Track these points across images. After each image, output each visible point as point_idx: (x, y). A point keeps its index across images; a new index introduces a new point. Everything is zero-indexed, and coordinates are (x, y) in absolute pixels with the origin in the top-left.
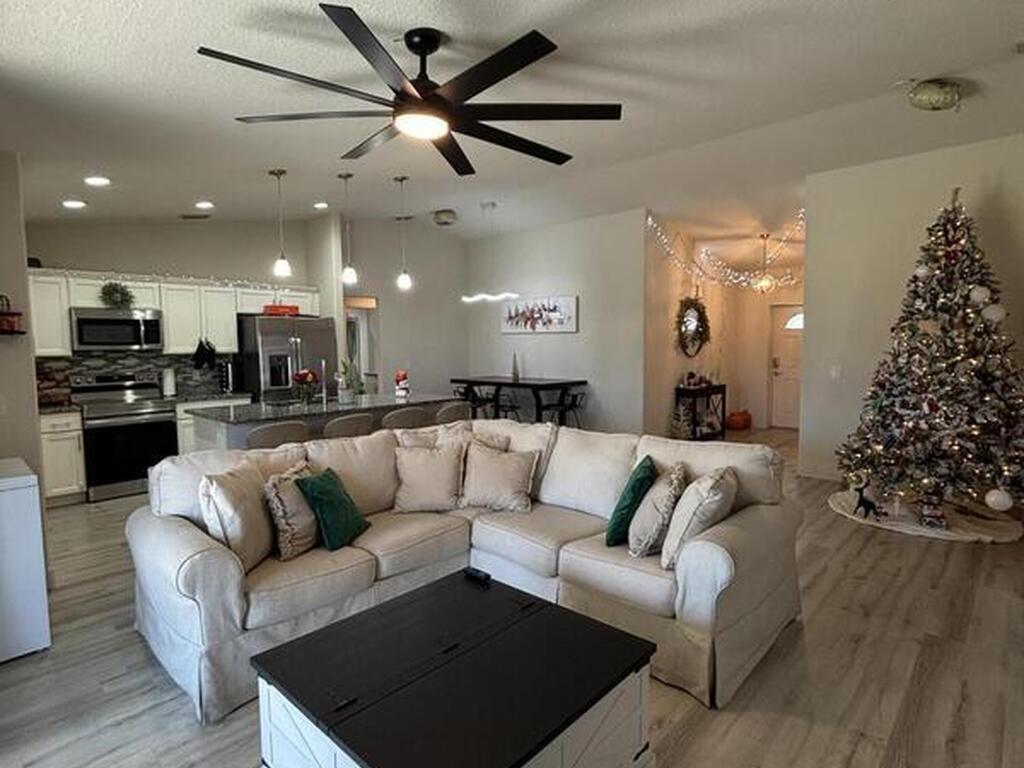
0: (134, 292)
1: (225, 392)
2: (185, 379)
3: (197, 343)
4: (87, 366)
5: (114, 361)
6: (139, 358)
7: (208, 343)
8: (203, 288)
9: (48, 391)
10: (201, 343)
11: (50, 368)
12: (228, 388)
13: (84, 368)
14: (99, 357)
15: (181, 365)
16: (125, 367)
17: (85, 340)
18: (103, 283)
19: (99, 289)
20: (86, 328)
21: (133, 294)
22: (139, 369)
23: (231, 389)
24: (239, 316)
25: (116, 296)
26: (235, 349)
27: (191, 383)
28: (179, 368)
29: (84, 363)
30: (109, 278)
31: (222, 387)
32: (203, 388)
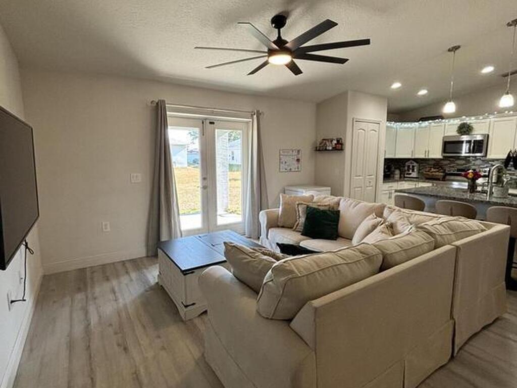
4: (457, 163)
7: (515, 153)
9: (434, 173)
10: (510, 152)
11: (442, 163)
13: (455, 164)
14: (463, 159)
17: (447, 151)
20: (448, 146)
21: (474, 127)
25: (465, 129)
29: (456, 162)
30: (462, 120)
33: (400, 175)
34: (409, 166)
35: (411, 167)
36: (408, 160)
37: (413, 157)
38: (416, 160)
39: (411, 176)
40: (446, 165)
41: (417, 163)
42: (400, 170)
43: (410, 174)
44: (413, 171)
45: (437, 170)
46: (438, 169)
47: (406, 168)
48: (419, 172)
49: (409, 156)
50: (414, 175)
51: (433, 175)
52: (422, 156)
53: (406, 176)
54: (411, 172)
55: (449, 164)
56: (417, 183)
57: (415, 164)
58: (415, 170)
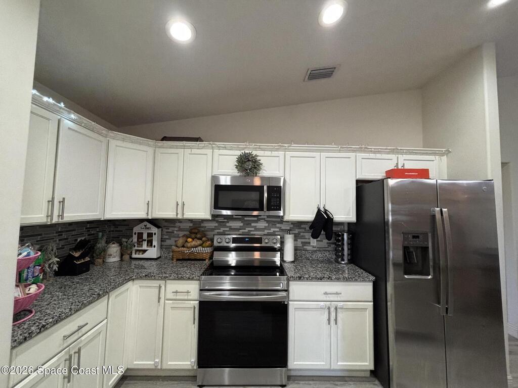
0: (263, 160)
1: (339, 263)
2: (304, 244)
3: (316, 211)
5: (248, 224)
6: (267, 222)
7: (326, 212)
8: (324, 154)
10: (319, 210)
12: (343, 260)
13: (228, 229)
14: (239, 220)
15: (301, 230)
16: (256, 229)
18: (239, 153)
19: (235, 159)
22: (266, 232)
23: (346, 261)
24: (358, 182)
25: (248, 164)
26: (352, 218)
27: (309, 248)
28: (299, 233)
29: (228, 224)
30: (243, 149)
31: (338, 256)
32: (319, 255)
33: (122, 255)
34: (140, 235)
35: (145, 236)
36: (141, 221)
37: (150, 217)
38: (155, 222)
39: (146, 255)
40: (213, 230)
41: (158, 227)
42: (121, 244)
43: (145, 251)
44: (150, 243)
45: (199, 242)
46: (200, 239)
47: (135, 238)
48: (161, 247)
49: (141, 214)
50: (152, 252)
51: (192, 253)
52: (170, 214)
53: (134, 256)
54: (145, 247)
55: (216, 228)
56: (162, 283)
57: (154, 230)
58: (155, 243)
